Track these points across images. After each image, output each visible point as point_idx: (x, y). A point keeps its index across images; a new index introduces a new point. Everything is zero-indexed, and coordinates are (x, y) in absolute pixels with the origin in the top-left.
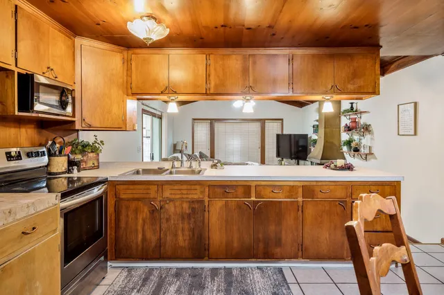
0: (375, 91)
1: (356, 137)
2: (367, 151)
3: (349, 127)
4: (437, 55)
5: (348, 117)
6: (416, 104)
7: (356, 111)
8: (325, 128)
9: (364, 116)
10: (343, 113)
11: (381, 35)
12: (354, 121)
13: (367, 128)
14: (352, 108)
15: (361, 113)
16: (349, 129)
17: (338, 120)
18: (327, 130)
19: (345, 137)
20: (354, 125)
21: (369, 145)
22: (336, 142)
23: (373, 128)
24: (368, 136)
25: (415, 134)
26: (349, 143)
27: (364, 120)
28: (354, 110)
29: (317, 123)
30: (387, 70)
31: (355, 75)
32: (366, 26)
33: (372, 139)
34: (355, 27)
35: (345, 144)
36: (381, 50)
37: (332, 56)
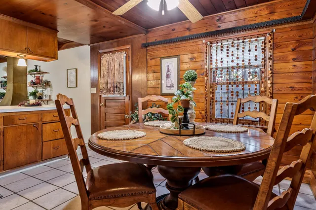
0: (55, 57)
1: (40, 90)
2: (48, 98)
3: (34, 83)
4: (86, 45)
5: (33, 76)
6: (76, 69)
7: (40, 71)
8: (13, 83)
9: (45, 75)
10: (29, 72)
11: (58, 24)
12: (38, 78)
13: (47, 84)
14: (36, 69)
15: (43, 73)
16: (34, 84)
17: (24, 77)
18: (16, 84)
19: (31, 89)
20: (38, 81)
21: (49, 94)
22: (23, 94)
23: (52, 83)
24: (49, 89)
25: (76, 87)
26: (34, 94)
27: (45, 78)
28: (38, 70)
29: (5, 80)
30: (61, 47)
31: (42, 44)
32: (50, 15)
33: (51, 90)
34: (43, 14)
35: (31, 95)
36: (58, 33)
37: (25, 27)
